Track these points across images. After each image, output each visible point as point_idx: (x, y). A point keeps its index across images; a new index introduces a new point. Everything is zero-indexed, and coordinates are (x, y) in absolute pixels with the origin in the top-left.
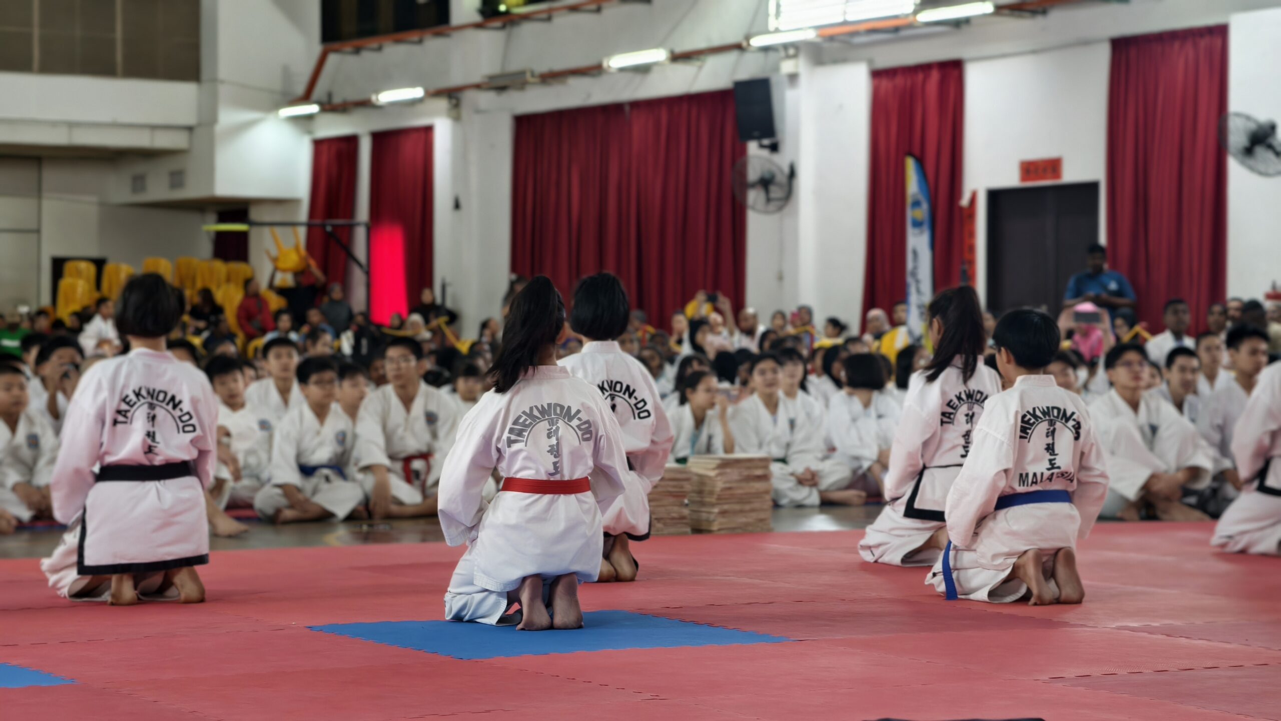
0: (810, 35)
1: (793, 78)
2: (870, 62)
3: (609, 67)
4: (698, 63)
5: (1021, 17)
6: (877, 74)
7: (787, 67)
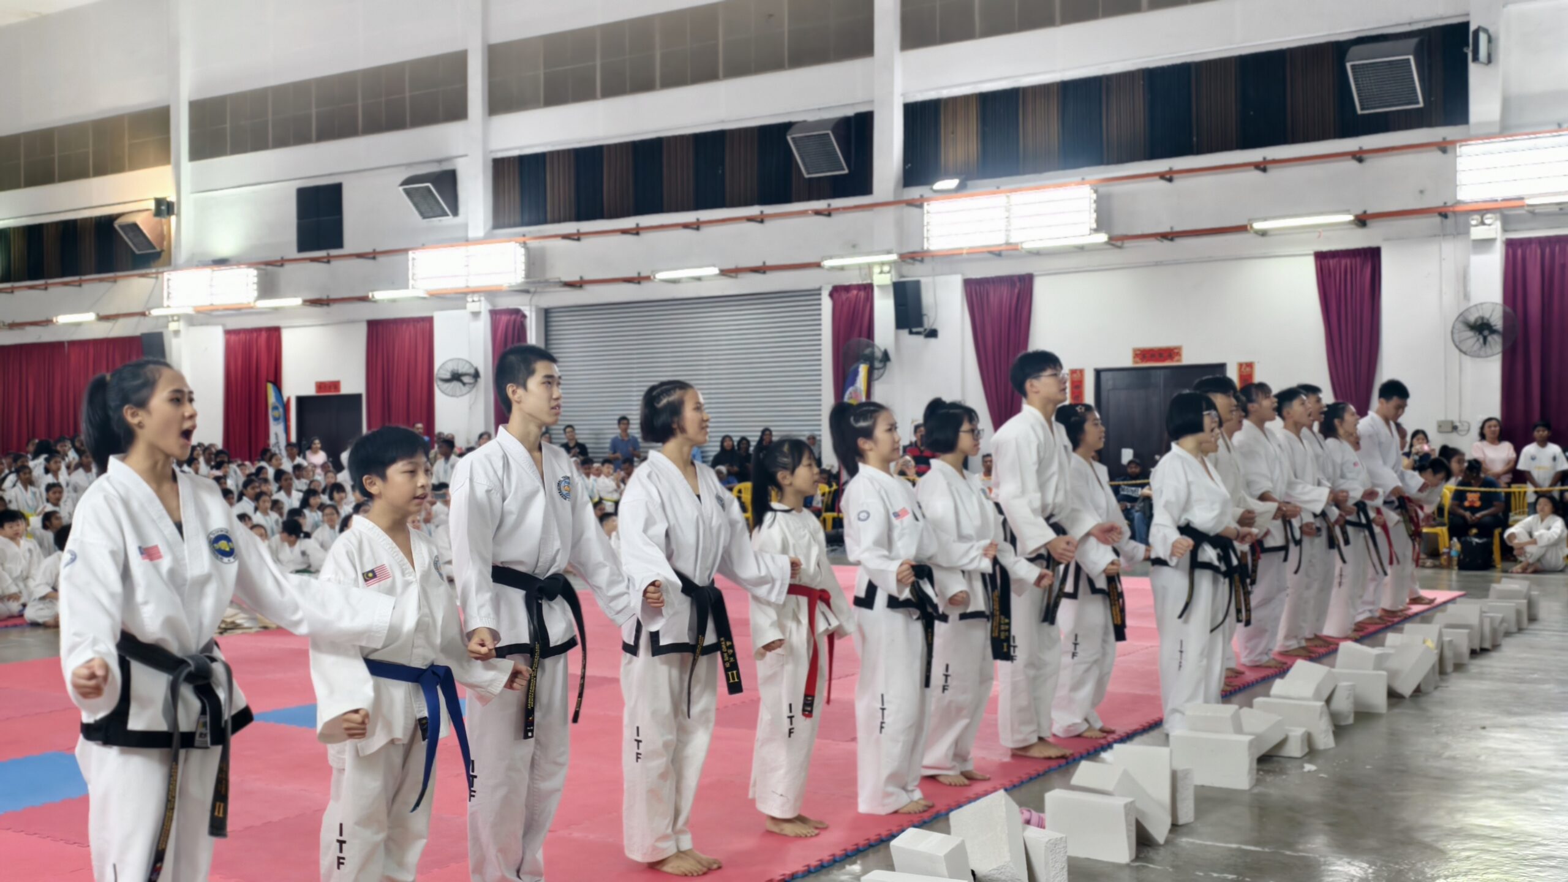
0: (190, 311)
1: (177, 333)
2: (223, 325)
3: (57, 322)
4: (114, 321)
5: (315, 306)
6: (228, 333)
7: (173, 326)
